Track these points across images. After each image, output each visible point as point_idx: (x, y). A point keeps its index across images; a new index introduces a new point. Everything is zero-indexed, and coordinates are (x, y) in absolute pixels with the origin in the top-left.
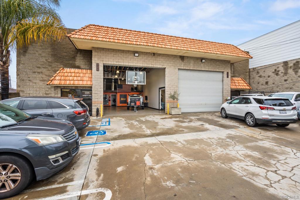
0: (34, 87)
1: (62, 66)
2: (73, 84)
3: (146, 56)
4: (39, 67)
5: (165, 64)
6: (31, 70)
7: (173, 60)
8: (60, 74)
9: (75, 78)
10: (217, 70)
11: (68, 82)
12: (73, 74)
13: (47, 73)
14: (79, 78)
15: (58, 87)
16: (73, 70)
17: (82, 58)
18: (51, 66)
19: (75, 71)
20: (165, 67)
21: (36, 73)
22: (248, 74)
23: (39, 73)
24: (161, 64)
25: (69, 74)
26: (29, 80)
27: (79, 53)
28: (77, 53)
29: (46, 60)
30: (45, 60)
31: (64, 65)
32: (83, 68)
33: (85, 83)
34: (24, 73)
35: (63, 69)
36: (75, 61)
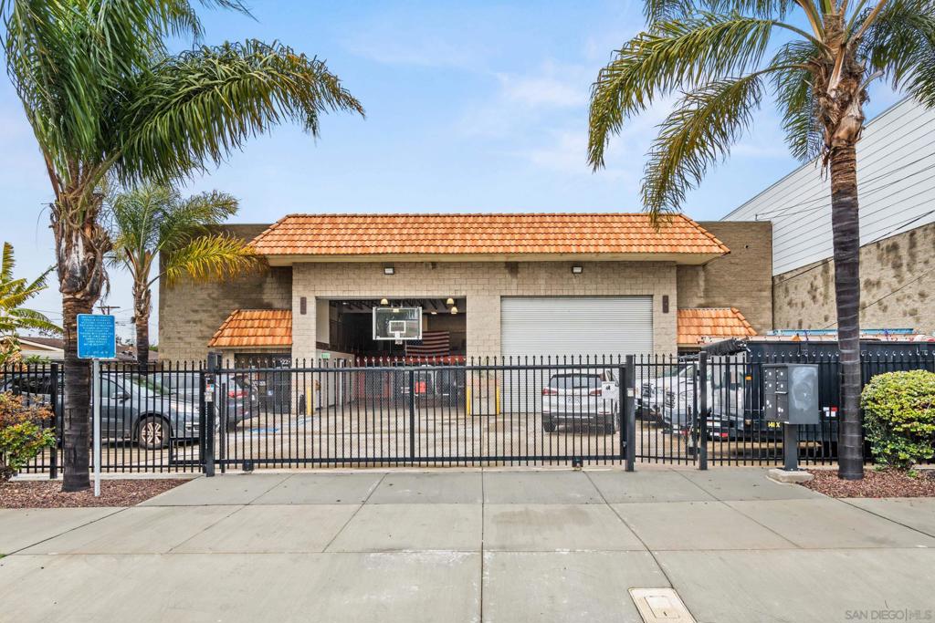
0: (188, 350)
1: (237, 306)
2: (254, 345)
3: (413, 271)
4: (196, 311)
5: (463, 287)
6: (182, 316)
7: (487, 276)
8: (233, 324)
9: (260, 332)
10: (628, 293)
11: (245, 341)
12: (256, 323)
13: (210, 321)
14: (267, 331)
15: (228, 350)
16: (256, 314)
17: (275, 286)
18: (216, 306)
19: (260, 315)
20: (463, 294)
21: (191, 324)
22: (767, 293)
23: (195, 322)
24: (452, 287)
25: (250, 323)
26: (179, 338)
27: (270, 275)
28: (266, 276)
29: (209, 295)
30: (206, 296)
31: (240, 303)
32: (278, 306)
33: (277, 341)
34: (172, 324)
35: (238, 312)
36: (261, 292)
